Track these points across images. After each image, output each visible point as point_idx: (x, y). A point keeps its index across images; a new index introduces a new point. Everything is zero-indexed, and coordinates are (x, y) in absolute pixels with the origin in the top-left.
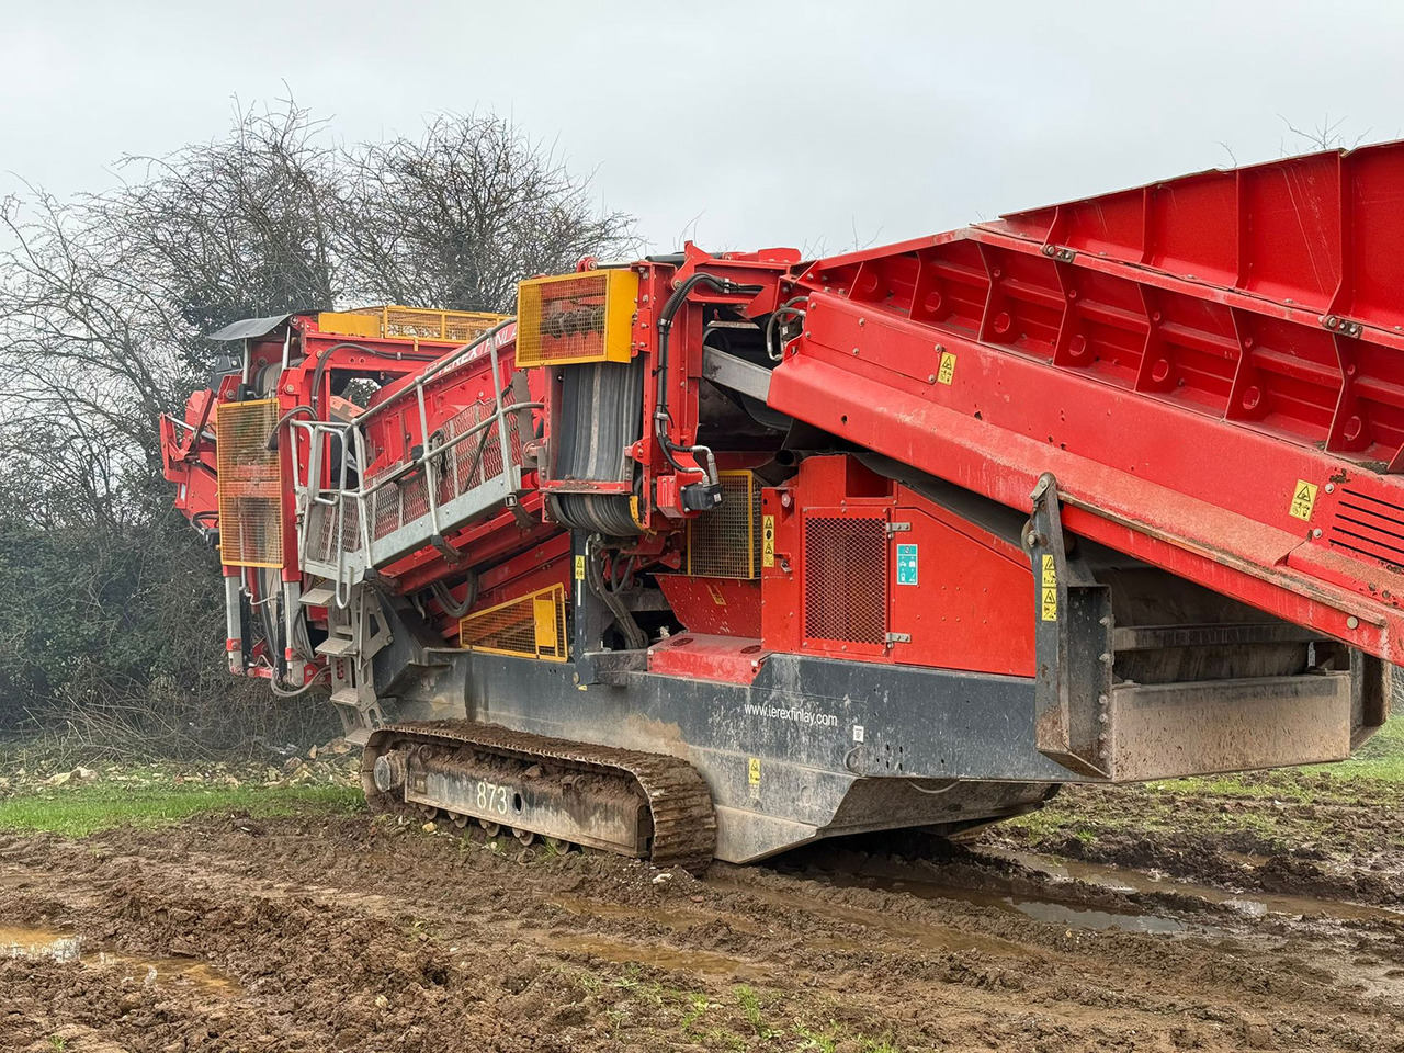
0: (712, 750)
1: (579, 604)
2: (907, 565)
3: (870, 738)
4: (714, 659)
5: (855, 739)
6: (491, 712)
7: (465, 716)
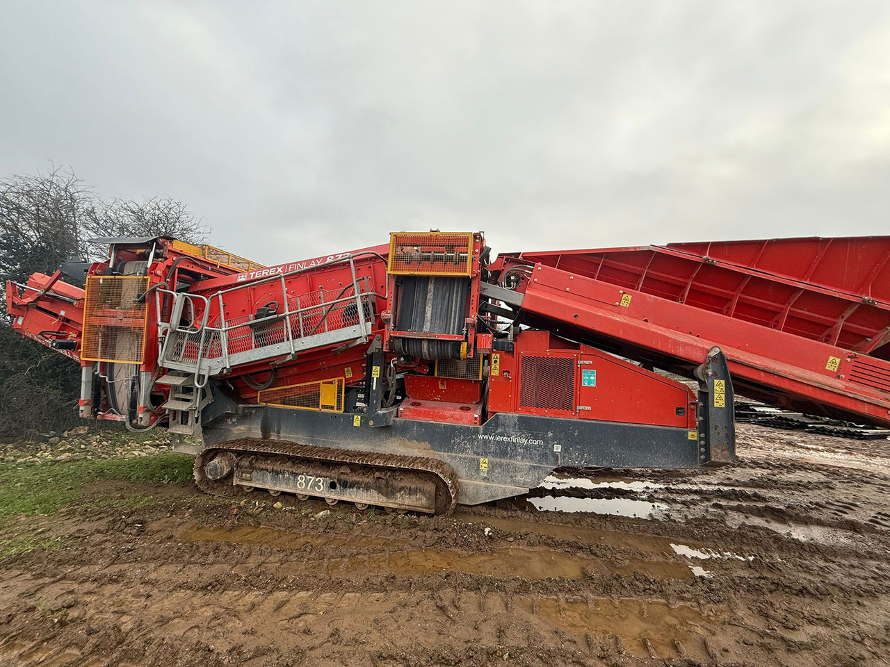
0: (453, 454)
1: (374, 389)
2: (589, 379)
3: (565, 450)
4: (448, 413)
5: (555, 450)
6: (282, 435)
7: (261, 437)
